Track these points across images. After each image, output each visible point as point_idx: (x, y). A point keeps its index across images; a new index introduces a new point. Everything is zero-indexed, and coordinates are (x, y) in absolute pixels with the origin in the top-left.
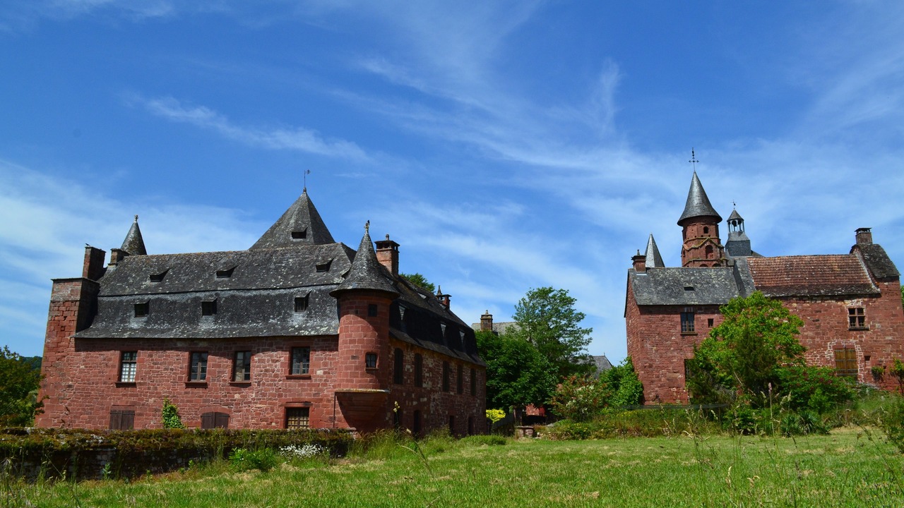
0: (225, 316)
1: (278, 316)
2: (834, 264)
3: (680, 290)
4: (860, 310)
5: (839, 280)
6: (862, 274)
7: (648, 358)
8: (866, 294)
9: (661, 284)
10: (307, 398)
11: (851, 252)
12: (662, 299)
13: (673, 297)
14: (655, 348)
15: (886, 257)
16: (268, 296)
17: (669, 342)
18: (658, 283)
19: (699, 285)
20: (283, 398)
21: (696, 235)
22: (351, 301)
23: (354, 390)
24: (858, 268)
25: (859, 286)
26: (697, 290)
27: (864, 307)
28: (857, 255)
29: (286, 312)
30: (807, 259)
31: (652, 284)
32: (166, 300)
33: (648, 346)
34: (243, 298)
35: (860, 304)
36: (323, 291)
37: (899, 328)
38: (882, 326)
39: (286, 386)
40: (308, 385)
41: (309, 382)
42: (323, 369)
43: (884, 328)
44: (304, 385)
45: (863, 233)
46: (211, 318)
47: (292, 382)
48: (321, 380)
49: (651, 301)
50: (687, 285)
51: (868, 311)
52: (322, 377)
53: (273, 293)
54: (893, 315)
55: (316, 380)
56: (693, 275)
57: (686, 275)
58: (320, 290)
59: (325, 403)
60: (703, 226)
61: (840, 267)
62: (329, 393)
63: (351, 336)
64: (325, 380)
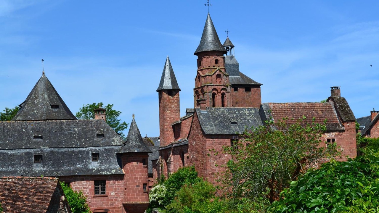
0: (49, 163)
1: (81, 163)
2: (319, 109)
3: (229, 124)
4: (333, 140)
5: (322, 121)
6: (334, 117)
7: (211, 169)
8: (337, 131)
9: (217, 119)
10: (106, 207)
11: (328, 100)
12: (219, 130)
13: (225, 129)
14: (215, 162)
15: (348, 107)
16: (74, 152)
17: (223, 158)
18: (215, 119)
19: (239, 120)
20: (92, 207)
21: (210, 65)
22: (133, 157)
23: (139, 202)
24: (332, 112)
25: (333, 125)
26: (239, 124)
27: (335, 138)
28: (331, 104)
29: (86, 162)
30: (303, 105)
31: (212, 119)
32: (7, 154)
33: (212, 161)
34: (58, 153)
35: (333, 136)
36: (107, 149)
37: (353, 151)
38: (344, 150)
39: (93, 201)
40: (107, 200)
41: (106, 198)
42: (114, 192)
43: (345, 151)
44: (103, 200)
45: (335, 90)
46: (40, 165)
47: (97, 199)
48: (114, 198)
49: (213, 132)
50: (233, 120)
51: (337, 140)
52: (114, 196)
53: (77, 150)
54: (351, 143)
55: (111, 198)
56: (235, 113)
57: (231, 113)
58: (105, 149)
59: (117, 209)
60: (215, 59)
61: (322, 111)
62: (119, 204)
63: (135, 175)
64: (116, 198)
